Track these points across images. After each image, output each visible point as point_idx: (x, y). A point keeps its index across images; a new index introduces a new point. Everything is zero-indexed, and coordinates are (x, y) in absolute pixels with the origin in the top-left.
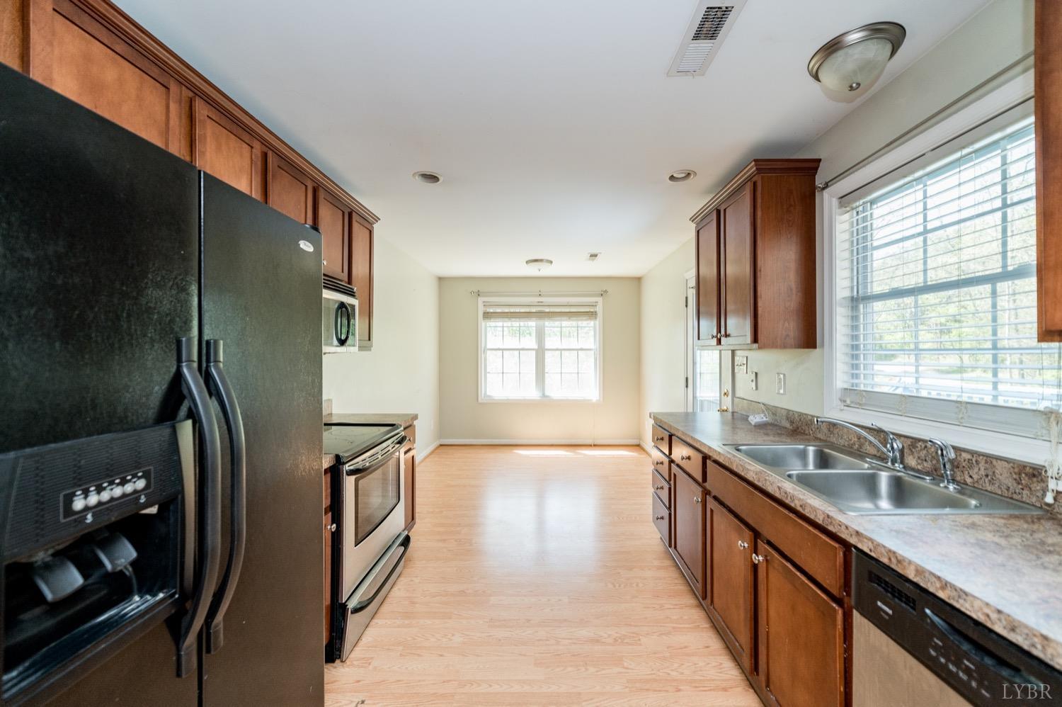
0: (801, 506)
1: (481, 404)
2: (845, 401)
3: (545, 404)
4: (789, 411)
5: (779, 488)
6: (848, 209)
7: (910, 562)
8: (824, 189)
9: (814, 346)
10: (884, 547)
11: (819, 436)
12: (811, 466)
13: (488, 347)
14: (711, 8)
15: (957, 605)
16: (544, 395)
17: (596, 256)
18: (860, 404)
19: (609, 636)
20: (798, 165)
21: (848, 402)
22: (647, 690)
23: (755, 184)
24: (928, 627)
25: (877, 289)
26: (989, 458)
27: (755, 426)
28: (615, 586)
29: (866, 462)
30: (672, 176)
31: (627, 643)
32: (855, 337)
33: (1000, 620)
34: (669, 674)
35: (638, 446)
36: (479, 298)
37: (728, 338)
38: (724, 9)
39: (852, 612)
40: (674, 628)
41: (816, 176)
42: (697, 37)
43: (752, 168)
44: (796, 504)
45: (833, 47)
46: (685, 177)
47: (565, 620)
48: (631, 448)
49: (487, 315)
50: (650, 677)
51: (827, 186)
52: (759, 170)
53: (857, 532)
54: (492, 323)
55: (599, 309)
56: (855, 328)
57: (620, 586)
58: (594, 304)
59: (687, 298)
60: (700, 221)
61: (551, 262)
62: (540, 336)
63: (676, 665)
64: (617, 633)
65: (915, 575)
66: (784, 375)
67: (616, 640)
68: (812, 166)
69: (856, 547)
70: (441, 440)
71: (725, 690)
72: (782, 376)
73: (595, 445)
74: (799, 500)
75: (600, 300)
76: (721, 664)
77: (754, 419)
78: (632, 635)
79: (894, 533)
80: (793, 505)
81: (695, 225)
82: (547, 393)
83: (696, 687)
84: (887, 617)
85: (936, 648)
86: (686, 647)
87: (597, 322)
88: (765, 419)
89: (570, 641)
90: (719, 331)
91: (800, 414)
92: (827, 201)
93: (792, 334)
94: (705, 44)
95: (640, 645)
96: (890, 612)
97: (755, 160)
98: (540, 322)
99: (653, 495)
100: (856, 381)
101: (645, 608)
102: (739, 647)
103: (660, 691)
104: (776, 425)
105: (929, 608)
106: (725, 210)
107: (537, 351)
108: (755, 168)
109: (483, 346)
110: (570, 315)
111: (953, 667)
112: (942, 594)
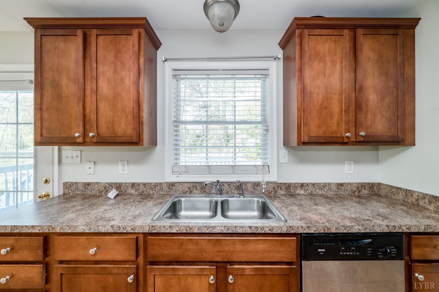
2: (178, 172)
7: (333, 227)
9: (156, 144)
15: (350, 232)
18: (187, 172)
24: (340, 245)
27: (114, 199)
33: (362, 228)
39: (302, 262)
51: (167, 60)
53: (307, 226)
60: (47, 28)
65: (335, 230)
72: (125, 162)
77: (112, 195)
84: (322, 253)
85: (343, 251)
88: (117, 193)
93: (152, 137)
96: (324, 250)
100: (177, 161)
104: (124, 195)
111: (348, 253)
112: (345, 231)
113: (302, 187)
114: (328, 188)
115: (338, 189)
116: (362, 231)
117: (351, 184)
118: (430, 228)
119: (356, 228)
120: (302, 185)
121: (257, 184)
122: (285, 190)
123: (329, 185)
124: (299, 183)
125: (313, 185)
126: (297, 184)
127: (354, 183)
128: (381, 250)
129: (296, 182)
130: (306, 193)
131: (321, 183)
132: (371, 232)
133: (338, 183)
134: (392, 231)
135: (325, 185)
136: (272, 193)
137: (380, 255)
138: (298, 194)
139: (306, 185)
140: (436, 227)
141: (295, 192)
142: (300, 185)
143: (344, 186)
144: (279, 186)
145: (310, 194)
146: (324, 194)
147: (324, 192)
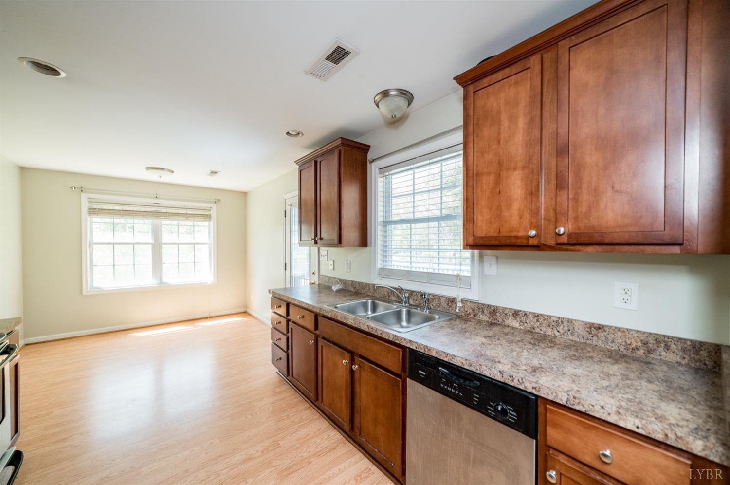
0: (381, 333)
1: (85, 296)
2: (381, 275)
3: (162, 290)
4: (353, 281)
5: (368, 326)
6: (383, 175)
7: (433, 349)
8: (372, 162)
9: (367, 246)
10: (422, 345)
11: (369, 294)
12: (370, 312)
13: (95, 241)
14: (340, 47)
15: (451, 362)
16: (161, 282)
17: (216, 173)
18: (388, 276)
19: (257, 451)
20: (358, 145)
21: (383, 275)
22: (292, 473)
23: (340, 151)
24: (441, 375)
25: (395, 218)
26: (439, 297)
27: (336, 291)
28: (253, 416)
29: (395, 305)
30: (288, 132)
31: (271, 450)
32: (385, 242)
33: (466, 363)
34: (302, 456)
35: (245, 312)
36: (83, 194)
37: (322, 241)
38: (346, 51)
39: (406, 379)
40: (298, 426)
41: (368, 154)
42: (327, 59)
43: (339, 141)
44: (378, 333)
45: (385, 94)
46: (295, 135)
47: (220, 456)
48: (239, 315)
49: (92, 211)
50: (291, 464)
51: (373, 161)
52: (343, 144)
53: (410, 341)
54: (96, 219)
55: (213, 213)
56: (385, 237)
57: (256, 414)
58: (209, 209)
59: (285, 211)
60: (302, 164)
61: (173, 172)
62: (157, 233)
63: (305, 449)
64: (262, 447)
65: (436, 354)
66: (350, 261)
67: (263, 452)
68: (365, 149)
69: (409, 348)
70: (27, 339)
71: (334, 449)
72: (349, 262)
73: (210, 317)
74: (380, 330)
75: (214, 206)
76: (329, 435)
77: (335, 288)
78: (273, 443)
79: (422, 338)
80: (376, 334)
81: (298, 167)
82: (164, 281)
83: (319, 456)
84: (423, 377)
85: (443, 383)
86: (308, 435)
87: (212, 223)
88: (340, 287)
89: (228, 469)
90: (316, 235)
91: (359, 283)
92: (373, 169)
93: (357, 239)
94: (330, 64)
95: (280, 447)
96: (425, 374)
97: (341, 138)
98: (157, 221)
99: (272, 345)
100: (386, 264)
101: (278, 421)
102: (342, 421)
103: (299, 469)
104: (346, 290)
105: (440, 367)
106: (320, 162)
107: (154, 245)
108: (340, 142)
109: (88, 241)
110: (186, 216)
111: (449, 389)
112: (446, 360)
113: (517, 317)
114: (566, 328)
115: (590, 334)
116: (466, 367)
117: (624, 331)
118: (579, 403)
119: (458, 360)
120: (516, 313)
121: (452, 301)
122: (488, 315)
123: (568, 322)
124: (512, 309)
125: (537, 316)
126: (508, 310)
127: (635, 330)
128: (492, 404)
129: (506, 307)
130: (522, 327)
131: (553, 316)
132: (477, 372)
133: (589, 323)
134: (508, 383)
135: (560, 321)
136: (470, 316)
137: (490, 410)
138: (509, 326)
139: (524, 314)
140: (593, 406)
141: (504, 321)
142: (513, 312)
143: (605, 331)
144: (481, 307)
145: (529, 331)
146: (558, 336)
147: (557, 334)
